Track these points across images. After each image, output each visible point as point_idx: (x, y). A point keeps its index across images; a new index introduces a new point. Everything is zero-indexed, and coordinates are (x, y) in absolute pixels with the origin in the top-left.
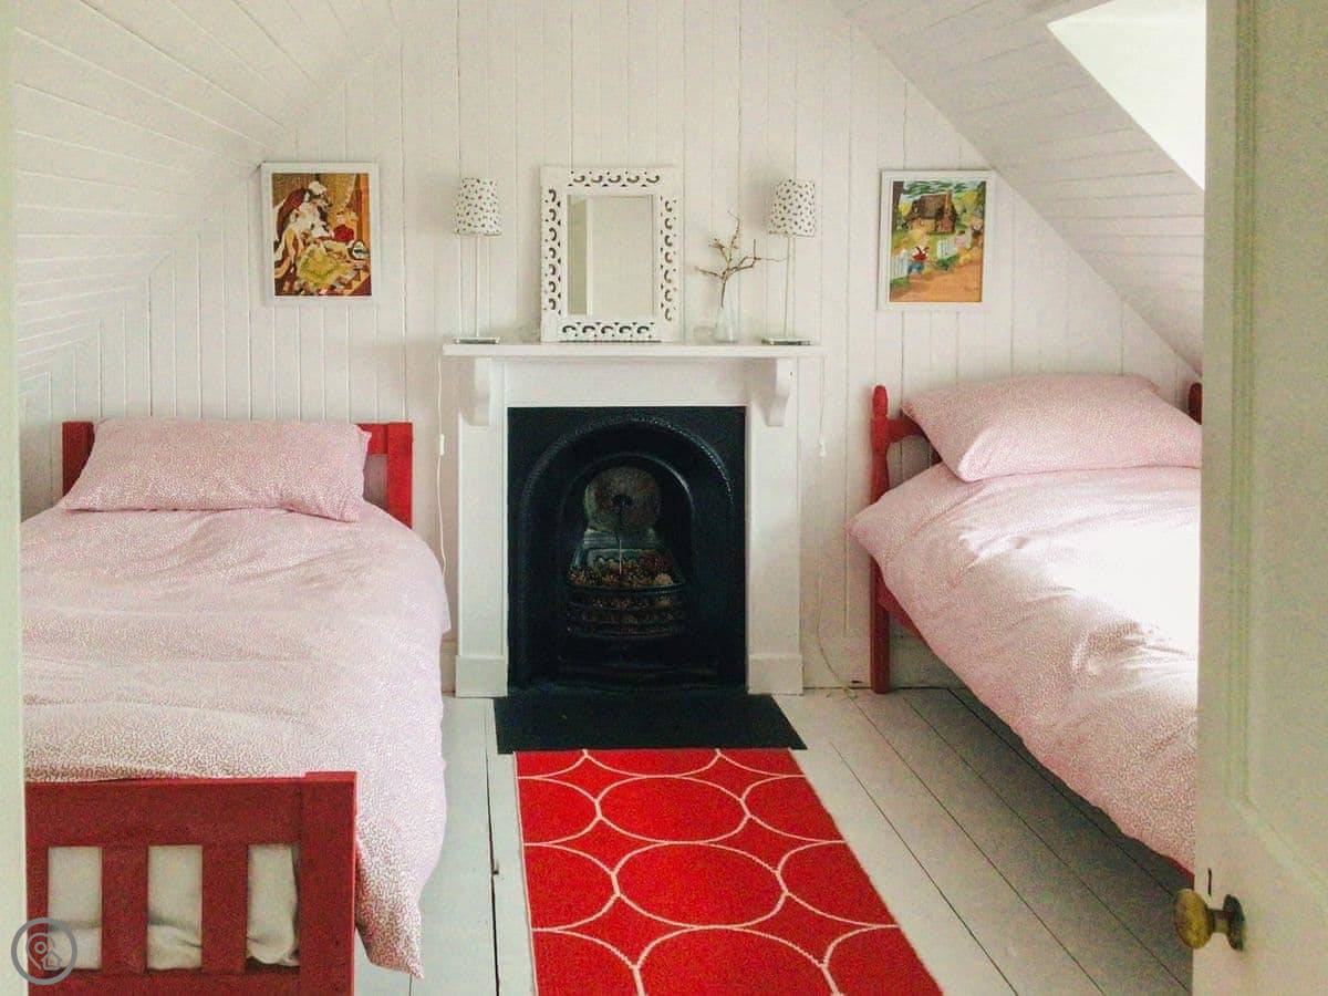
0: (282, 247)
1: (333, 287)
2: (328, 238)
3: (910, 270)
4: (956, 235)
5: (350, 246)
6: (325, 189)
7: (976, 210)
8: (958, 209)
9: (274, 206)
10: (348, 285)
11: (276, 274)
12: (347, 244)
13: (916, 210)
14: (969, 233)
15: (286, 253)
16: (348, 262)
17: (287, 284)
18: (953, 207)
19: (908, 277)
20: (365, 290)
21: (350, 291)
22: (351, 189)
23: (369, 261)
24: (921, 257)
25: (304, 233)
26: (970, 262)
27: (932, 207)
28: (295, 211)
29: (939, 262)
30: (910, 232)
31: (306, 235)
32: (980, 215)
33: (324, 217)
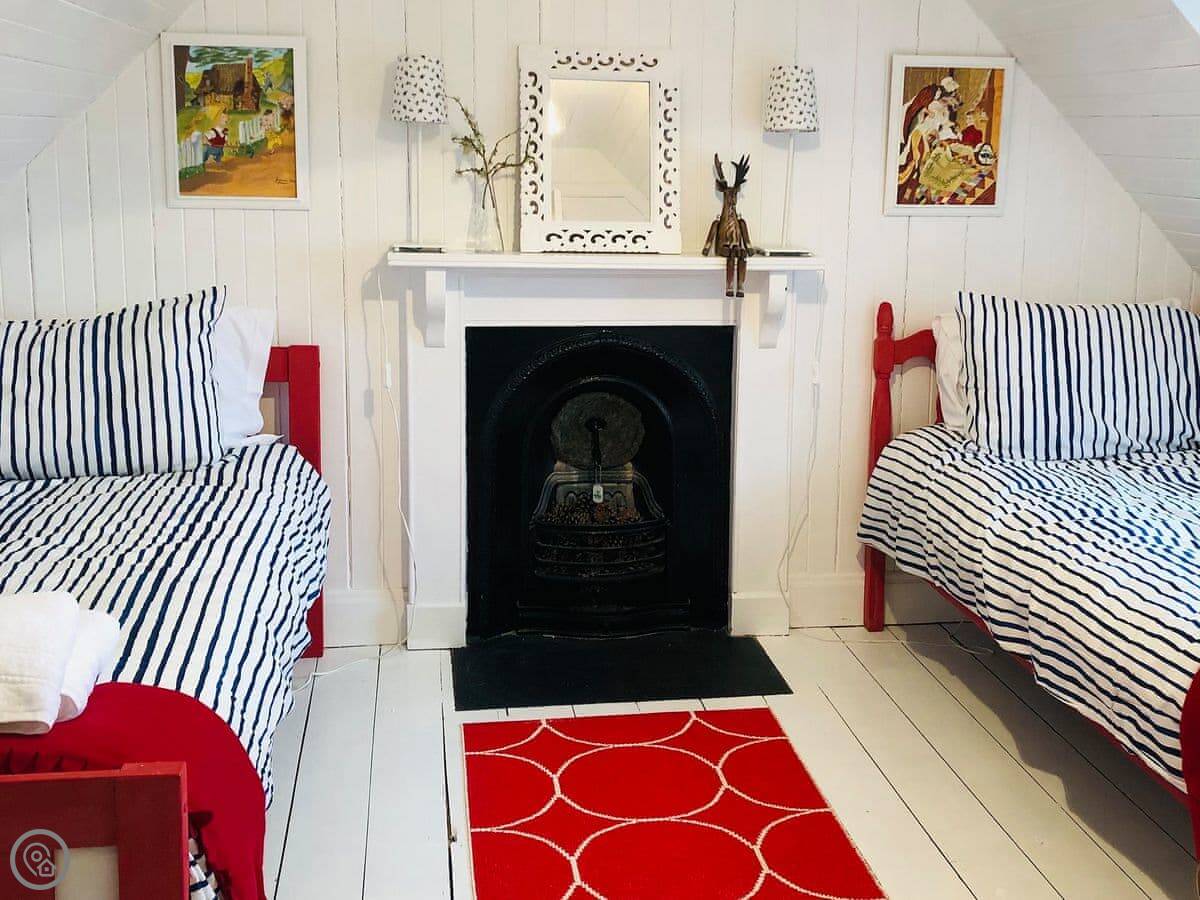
0: (907, 149)
1: (955, 195)
2: (955, 141)
3: (206, 158)
4: (261, 115)
5: (977, 150)
6: (957, 86)
7: (284, 84)
8: (262, 82)
9: (904, 103)
10: (971, 193)
11: (899, 178)
12: (974, 147)
13: (208, 82)
14: (277, 112)
15: (910, 157)
16: (974, 167)
17: (909, 191)
18: (254, 78)
19: (204, 165)
20: (988, 198)
21: (973, 200)
22: (984, 86)
23: (996, 167)
24: (218, 141)
25: (930, 135)
26: (279, 149)
27: (229, 79)
28: (924, 110)
29: (242, 147)
30: (203, 109)
31: (933, 137)
32: (290, 91)
33: (953, 117)
